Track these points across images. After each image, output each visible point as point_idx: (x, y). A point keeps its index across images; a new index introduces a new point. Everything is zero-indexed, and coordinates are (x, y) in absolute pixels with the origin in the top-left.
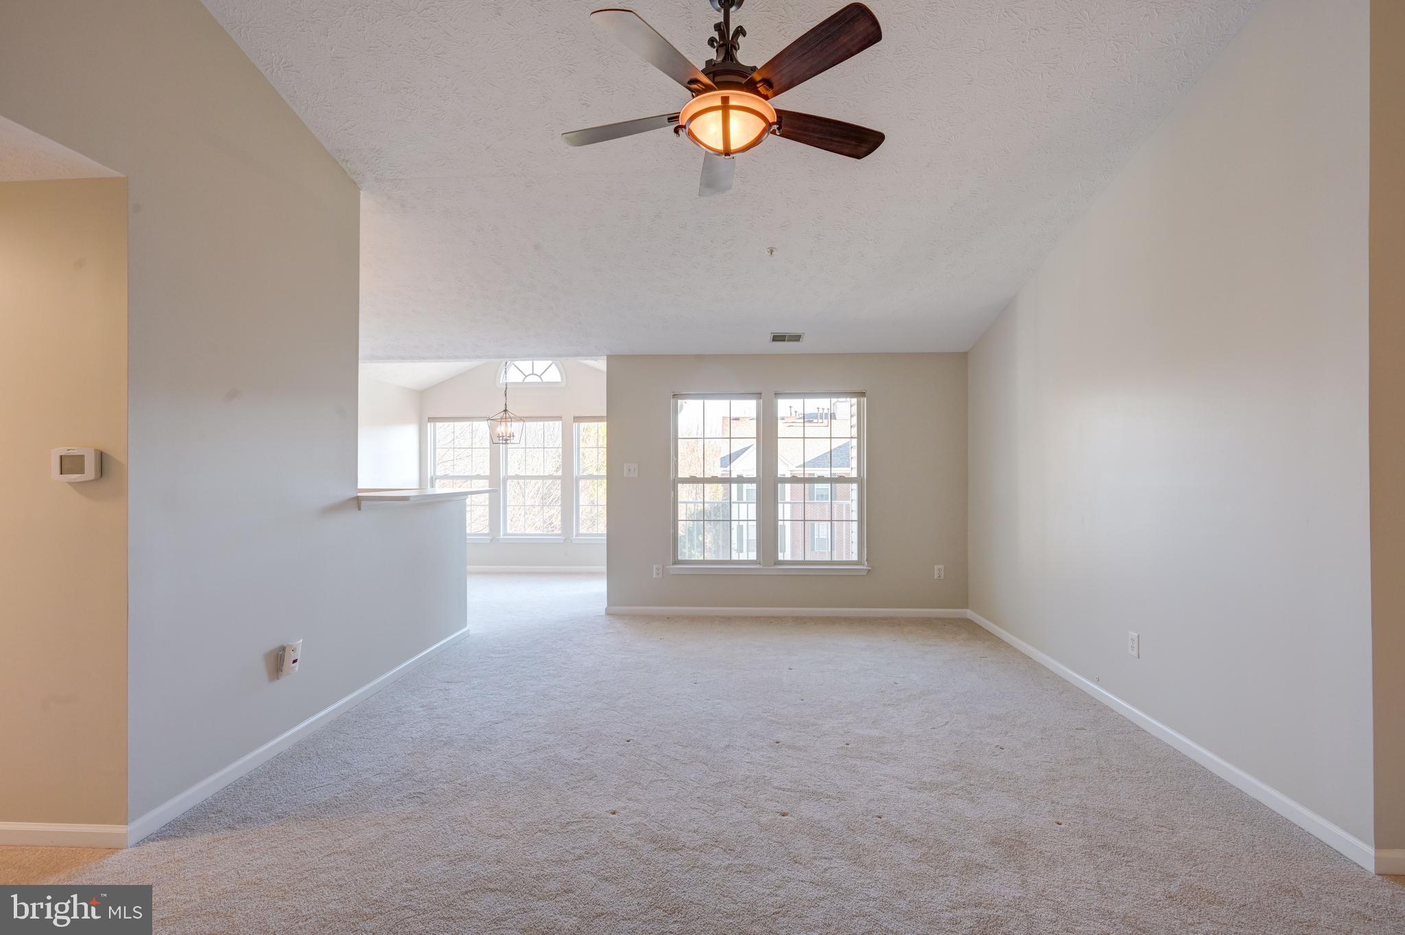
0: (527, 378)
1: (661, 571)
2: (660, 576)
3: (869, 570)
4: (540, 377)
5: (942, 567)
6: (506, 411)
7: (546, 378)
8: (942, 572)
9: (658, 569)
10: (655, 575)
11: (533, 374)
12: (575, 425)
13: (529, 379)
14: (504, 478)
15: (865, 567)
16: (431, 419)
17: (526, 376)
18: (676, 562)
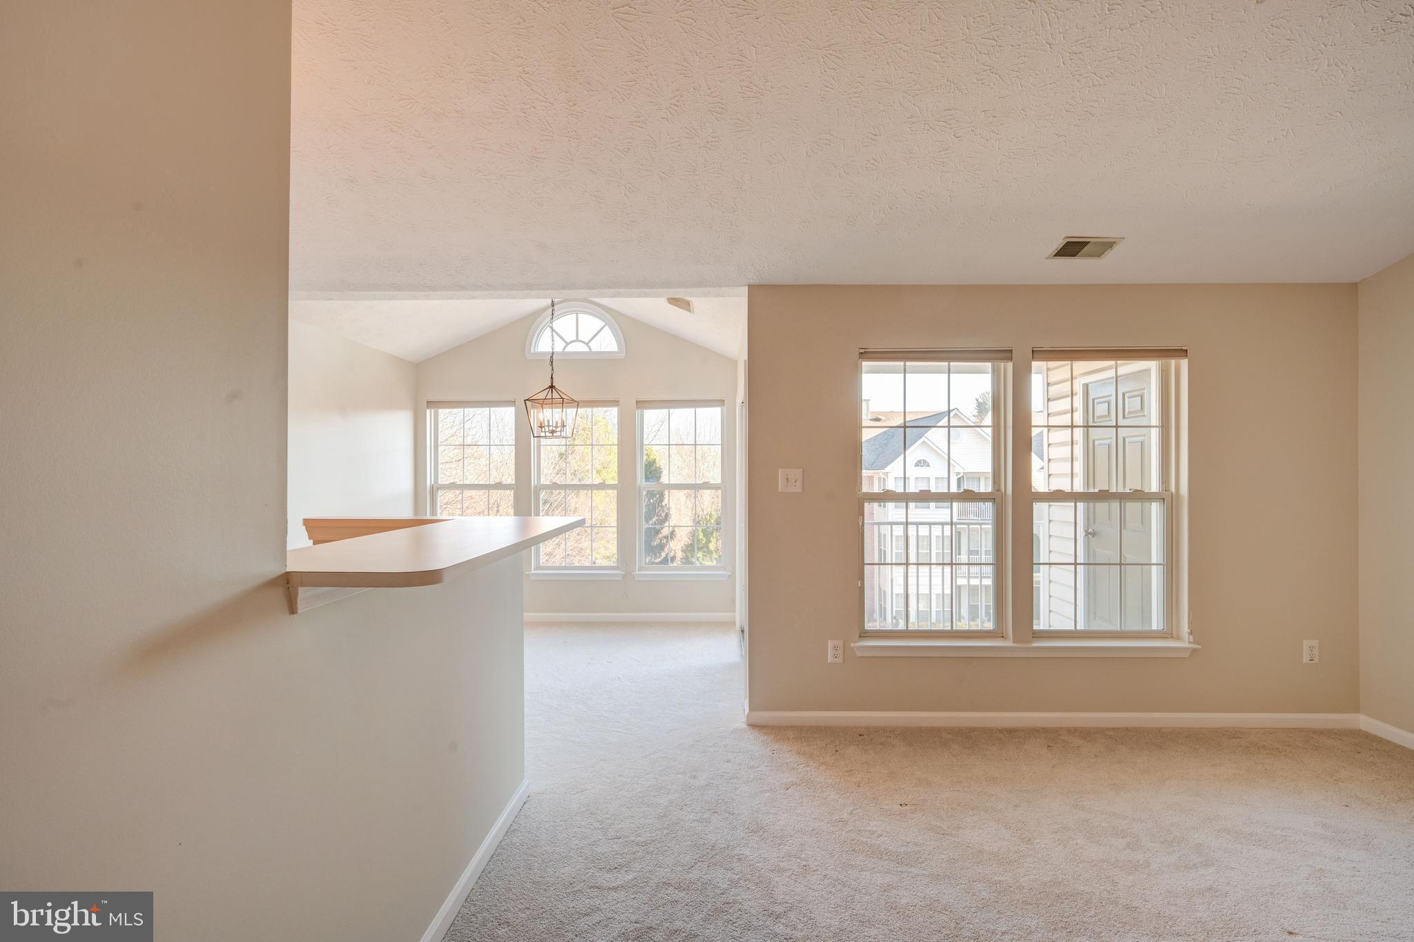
0: (569, 346)
1: (840, 652)
2: (839, 660)
3: (1194, 650)
4: (587, 344)
5: (1315, 642)
6: (552, 387)
7: (595, 347)
8: (1316, 652)
9: (836, 648)
10: (830, 659)
11: (577, 340)
12: (638, 412)
13: (570, 349)
14: (536, 487)
15: (1186, 645)
16: (430, 404)
17: (567, 344)
18: (865, 635)
